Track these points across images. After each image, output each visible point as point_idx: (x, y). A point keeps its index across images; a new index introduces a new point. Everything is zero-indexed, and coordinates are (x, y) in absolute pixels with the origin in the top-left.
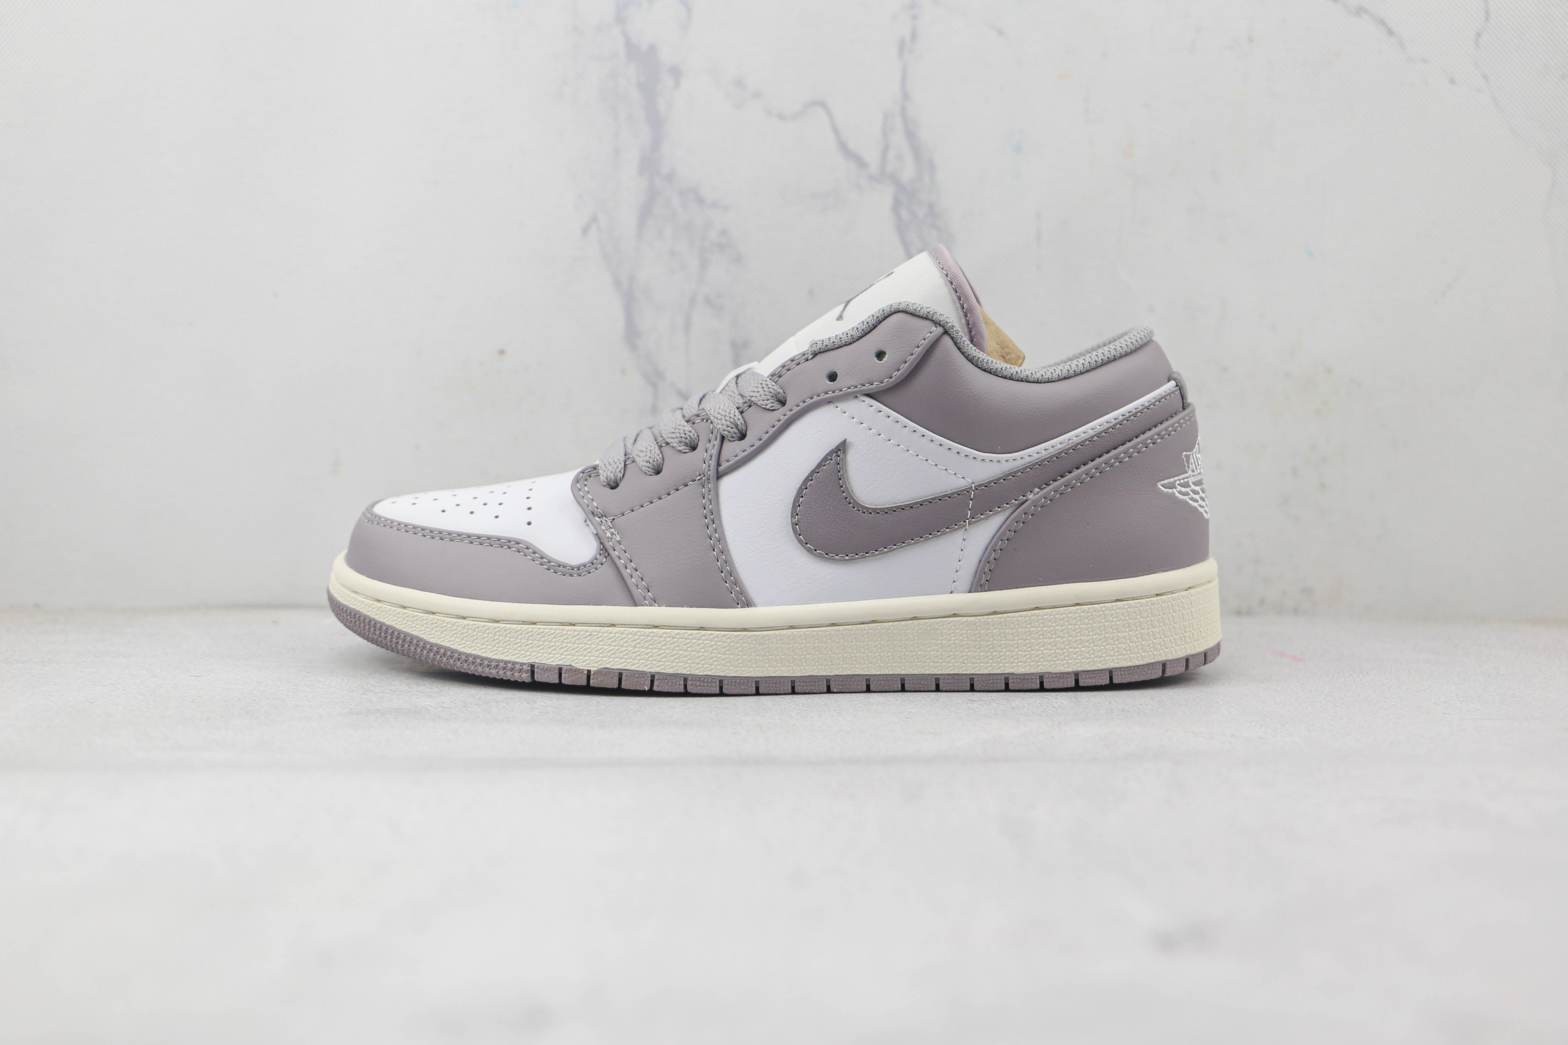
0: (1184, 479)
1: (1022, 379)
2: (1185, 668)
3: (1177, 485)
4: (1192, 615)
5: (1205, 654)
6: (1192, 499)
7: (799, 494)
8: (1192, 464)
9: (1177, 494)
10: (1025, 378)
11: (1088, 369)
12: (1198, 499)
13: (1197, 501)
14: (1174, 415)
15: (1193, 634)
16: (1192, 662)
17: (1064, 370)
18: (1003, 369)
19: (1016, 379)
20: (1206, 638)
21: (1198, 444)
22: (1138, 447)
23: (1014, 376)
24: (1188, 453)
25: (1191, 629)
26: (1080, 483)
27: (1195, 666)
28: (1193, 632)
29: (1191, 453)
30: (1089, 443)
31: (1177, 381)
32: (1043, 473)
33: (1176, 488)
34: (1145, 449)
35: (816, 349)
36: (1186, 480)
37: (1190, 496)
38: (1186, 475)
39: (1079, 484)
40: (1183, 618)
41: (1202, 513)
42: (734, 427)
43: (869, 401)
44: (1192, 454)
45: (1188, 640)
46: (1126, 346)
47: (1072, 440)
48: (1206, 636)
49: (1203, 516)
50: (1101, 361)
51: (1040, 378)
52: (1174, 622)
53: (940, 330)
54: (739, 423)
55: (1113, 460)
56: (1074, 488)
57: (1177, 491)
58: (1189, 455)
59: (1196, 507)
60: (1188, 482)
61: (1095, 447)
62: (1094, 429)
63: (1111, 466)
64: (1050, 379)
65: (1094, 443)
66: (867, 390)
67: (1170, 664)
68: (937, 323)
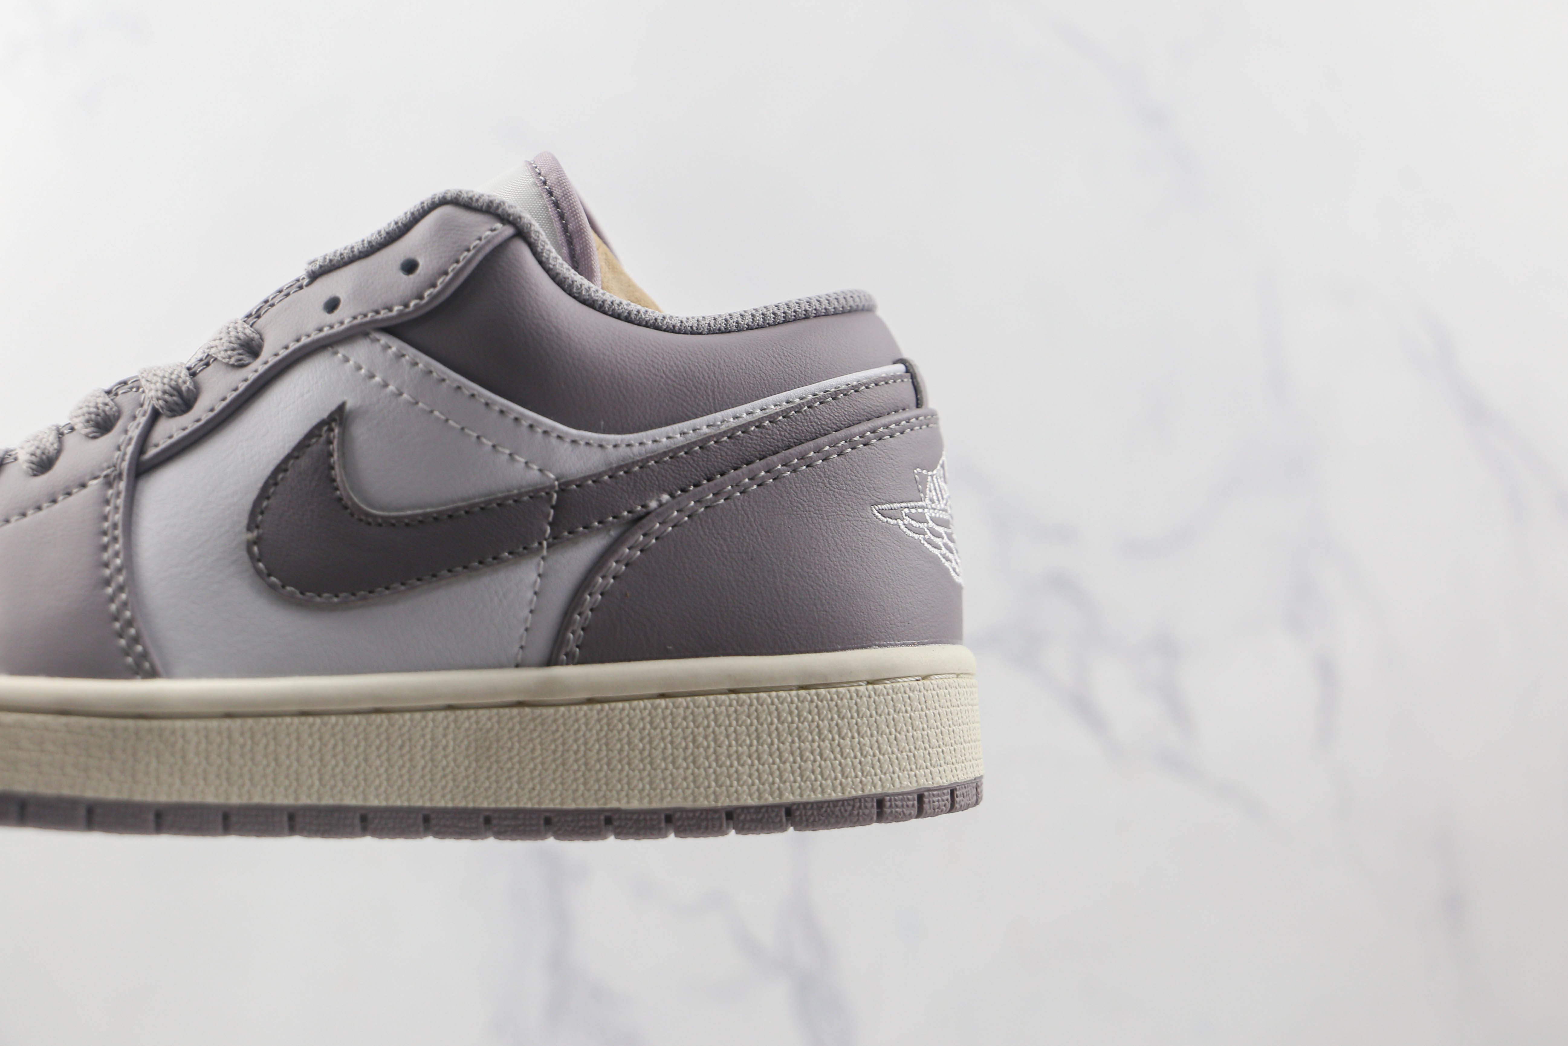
0: (915, 508)
1: (647, 322)
2: (916, 810)
3: (904, 515)
4: (927, 721)
5: (952, 792)
6: (929, 542)
7: (264, 493)
8: (930, 491)
9: (903, 527)
10: (651, 322)
11: (761, 323)
12: (941, 545)
13: (939, 548)
14: (901, 411)
15: (929, 754)
16: (929, 802)
17: (720, 319)
18: (614, 303)
19: (636, 322)
20: (953, 764)
21: (942, 466)
22: (840, 445)
23: (633, 316)
24: (924, 472)
25: (927, 746)
26: (741, 493)
27: (934, 809)
28: (931, 750)
29: (930, 473)
30: (757, 429)
31: (907, 364)
32: (676, 471)
33: (902, 519)
34: (850, 450)
35: (315, 267)
36: (920, 510)
37: (927, 537)
38: (920, 503)
39: (738, 494)
40: (912, 724)
41: (949, 570)
42: (175, 393)
43: (384, 339)
44: (932, 476)
45: (921, 761)
46: (827, 301)
47: (728, 422)
48: (954, 760)
49: (950, 575)
50: (783, 315)
51: (679, 325)
52: (896, 730)
53: (509, 231)
54: (184, 388)
55: (796, 460)
56: (729, 501)
57: (904, 524)
58: (927, 476)
59: (937, 555)
60: (923, 514)
61: (766, 438)
62: (765, 409)
63: (794, 471)
64: (694, 328)
65: (764, 431)
66: (383, 320)
67: (890, 800)
68: (504, 218)
